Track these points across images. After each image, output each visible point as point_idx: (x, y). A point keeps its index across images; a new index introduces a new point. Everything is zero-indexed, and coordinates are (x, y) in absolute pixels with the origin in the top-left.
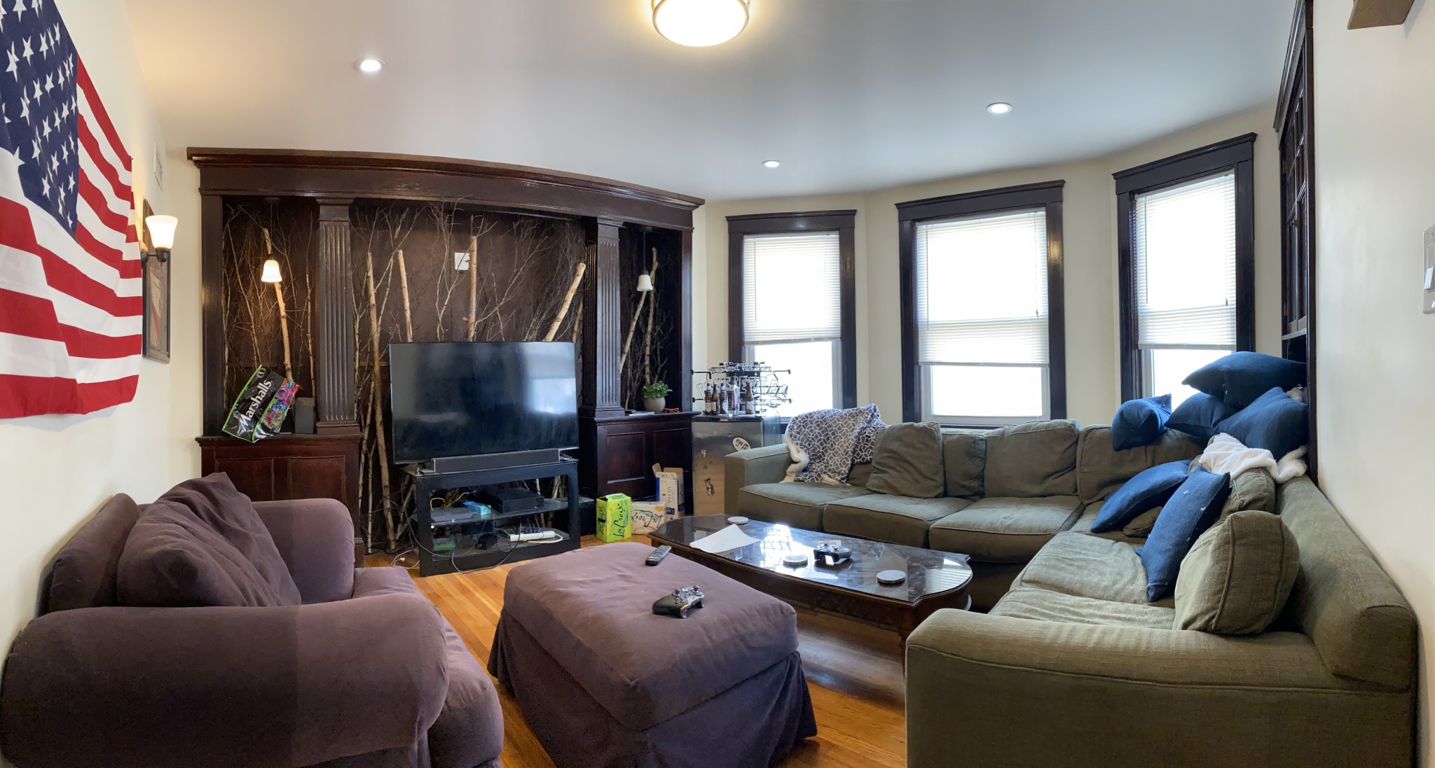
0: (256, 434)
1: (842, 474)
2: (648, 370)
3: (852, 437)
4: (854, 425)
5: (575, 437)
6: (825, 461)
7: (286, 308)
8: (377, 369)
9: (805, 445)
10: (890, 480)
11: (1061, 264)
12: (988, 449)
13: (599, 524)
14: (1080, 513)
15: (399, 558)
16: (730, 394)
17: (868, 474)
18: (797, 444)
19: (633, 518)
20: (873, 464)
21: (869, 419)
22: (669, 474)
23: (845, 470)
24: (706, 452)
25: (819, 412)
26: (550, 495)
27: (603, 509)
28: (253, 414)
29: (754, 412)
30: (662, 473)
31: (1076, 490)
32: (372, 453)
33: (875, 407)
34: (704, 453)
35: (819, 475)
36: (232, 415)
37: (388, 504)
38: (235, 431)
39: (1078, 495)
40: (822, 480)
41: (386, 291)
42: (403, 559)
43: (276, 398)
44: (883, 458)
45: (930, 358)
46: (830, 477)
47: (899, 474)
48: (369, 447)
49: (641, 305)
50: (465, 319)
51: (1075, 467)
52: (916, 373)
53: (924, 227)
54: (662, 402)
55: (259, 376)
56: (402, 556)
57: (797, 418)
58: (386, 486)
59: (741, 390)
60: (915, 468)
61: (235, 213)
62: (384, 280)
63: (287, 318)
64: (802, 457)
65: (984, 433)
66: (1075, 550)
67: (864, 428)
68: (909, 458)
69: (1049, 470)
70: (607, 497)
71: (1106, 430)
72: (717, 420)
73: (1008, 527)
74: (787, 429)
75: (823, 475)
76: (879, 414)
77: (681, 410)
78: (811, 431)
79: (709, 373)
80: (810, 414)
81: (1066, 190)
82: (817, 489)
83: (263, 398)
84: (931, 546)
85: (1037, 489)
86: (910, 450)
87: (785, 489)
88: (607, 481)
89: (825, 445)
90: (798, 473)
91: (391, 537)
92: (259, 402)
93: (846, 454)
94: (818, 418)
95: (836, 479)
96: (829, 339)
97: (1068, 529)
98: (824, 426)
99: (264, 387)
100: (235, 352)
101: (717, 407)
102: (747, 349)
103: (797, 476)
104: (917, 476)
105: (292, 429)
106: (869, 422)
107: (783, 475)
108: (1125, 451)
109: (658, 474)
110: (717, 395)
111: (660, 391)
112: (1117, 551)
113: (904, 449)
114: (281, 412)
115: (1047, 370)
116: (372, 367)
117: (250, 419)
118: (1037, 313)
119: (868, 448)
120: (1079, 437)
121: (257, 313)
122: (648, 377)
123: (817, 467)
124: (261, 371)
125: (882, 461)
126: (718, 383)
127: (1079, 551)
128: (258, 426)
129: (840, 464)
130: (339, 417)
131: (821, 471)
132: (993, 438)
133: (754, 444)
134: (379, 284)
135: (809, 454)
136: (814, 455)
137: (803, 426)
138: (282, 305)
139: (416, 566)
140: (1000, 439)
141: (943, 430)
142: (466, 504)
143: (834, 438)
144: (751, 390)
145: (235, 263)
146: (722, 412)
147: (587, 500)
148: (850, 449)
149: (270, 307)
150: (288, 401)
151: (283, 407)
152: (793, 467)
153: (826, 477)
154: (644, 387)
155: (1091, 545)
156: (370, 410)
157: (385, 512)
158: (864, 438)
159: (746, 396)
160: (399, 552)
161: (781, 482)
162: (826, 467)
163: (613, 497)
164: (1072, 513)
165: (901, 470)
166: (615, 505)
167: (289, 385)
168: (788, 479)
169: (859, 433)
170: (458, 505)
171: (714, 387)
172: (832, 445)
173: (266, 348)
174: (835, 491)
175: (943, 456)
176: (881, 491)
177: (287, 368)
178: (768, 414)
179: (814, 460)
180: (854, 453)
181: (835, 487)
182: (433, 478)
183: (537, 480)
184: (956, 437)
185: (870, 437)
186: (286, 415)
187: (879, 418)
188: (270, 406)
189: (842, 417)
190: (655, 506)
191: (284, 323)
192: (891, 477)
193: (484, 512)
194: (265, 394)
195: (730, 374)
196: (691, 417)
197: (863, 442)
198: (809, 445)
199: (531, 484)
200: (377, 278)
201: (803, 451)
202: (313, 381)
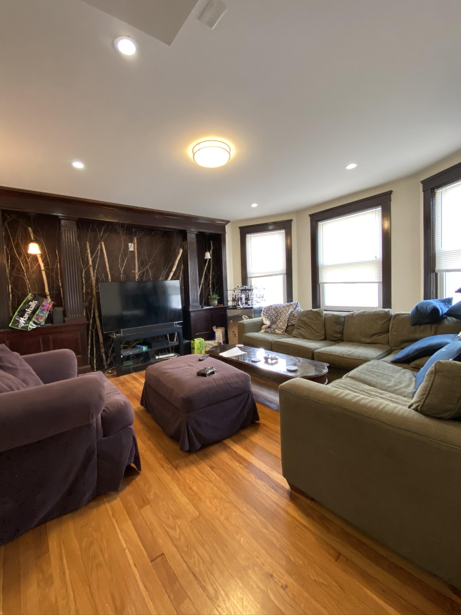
0: (30, 326)
1: (283, 330)
2: (211, 290)
3: (288, 314)
4: (288, 310)
5: (182, 317)
6: (277, 324)
7: (45, 266)
8: (94, 293)
9: (269, 317)
10: (302, 332)
11: (390, 232)
12: (346, 321)
13: (192, 350)
14: (389, 353)
15: (108, 371)
16: (241, 298)
17: (293, 330)
18: (266, 317)
19: (205, 347)
20: (295, 325)
21: (294, 307)
22: (219, 330)
23: (284, 328)
24: (232, 321)
25: (274, 305)
26: (173, 340)
27: (194, 344)
28: (27, 317)
29: (251, 305)
30: (216, 330)
31: (389, 343)
32: (94, 330)
33: (297, 302)
34: (231, 321)
35: (274, 330)
36: (15, 318)
37: (103, 350)
38: (18, 326)
39: (389, 345)
40: (275, 331)
41: (98, 259)
42: (110, 371)
43: (40, 309)
44: (300, 323)
45: (325, 281)
46: (278, 330)
47: (305, 330)
48: (93, 328)
49: (207, 264)
50: (133, 272)
51: (388, 332)
52: (318, 288)
53: (322, 223)
54: (216, 302)
55: (29, 299)
56: (110, 370)
57: (266, 307)
58: (101, 343)
59: (246, 297)
60: (312, 328)
61: (10, 218)
62: (96, 254)
63: (45, 271)
64: (267, 322)
65: (344, 314)
66: (378, 368)
67: (292, 311)
68: (310, 324)
69: (374, 332)
70: (195, 339)
71: (407, 315)
72: (236, 308)
73: (349, 355)
74: (262, 312)
75: (275, 330)
76: (299, 305)
77: (224, 305)
78: (271, 312)
79: (234, 290)
80: (271, 306)
81: (393, 196)
82: (272, 335)
83: (33, 309)
84: (315, 359)
85: (368, 340)
86: (310, 321)
87: (260, 335)
88: (195, 334)
89: (277, 318)
90: (266, 328)
91: (105, 363)
92: (31, 311)
93: (285, 322)
94: (274, 307)
95: (281, 331)
96: (281, 274)
97: (379, 359)
98: (276, 310)
99: (33, 304)
100: (15, 287)
101: (237, 303)
102: (249, 280)
103: (265, 330)
104: (313, 331)
105: (52, 322)
106: (295, 309)
107: (260, 329)
108: (418, 327)
109: (215, 330)
110: (237, 299)
111: (215, 298)
112: (402, 373)
113: (308, 320)
114: (44, 315)
115: (381, 285)
116: (92, 292)
117: (26, 320)
118: (376, 257)
119: (294, 319)
120: (391, 317)
121: (27, 268)
122: (211, 293)
123: (274, 326)
124: (31, 296)
125: (299, 325)
126: (237, 294)
127: (380, 368)
128: (31, 323)
129: (283, 326)
130: (76, 315)
131: (275, 328)
132: (348, 316)
133: (250, 317)
134: (94, 256)
135: (270, 321)
136: (272, 322)
137: (268, 310)
138: (42, 265)
139: (115, 373)
140: (351, 317)
141: (325, 312)
142: (137, 346)
143: (280, 315)
144: (250, 296)
145: (12, 243)
146: (239, 305)
147: (187, 341)
148: (287, 320)
149: (35, 265)
150: (47, 310)
151: (45, 313)
152: (264, 326)
153: (277, 330)
154: (209, 297)
155: (388, 367)
156: (92, 311)
157: (102, 354)
158: (292, 315)
159: (247, 299)
160: (108, 369)
161: (259, 332)
162: (277, 327)
163: (197, 340)
164: (384, 353)
165: (306, 328)
166: (198, 342)
167: (48, 302)
168: (262, 331)
169: (290, 313)
170: (134, 347)
171: (235, 295)
172: (279, 318)
173: (34, 285)
174: (279, 336)
175: (325, 323)
176: (298, 337)
177: (47, 294)
178: (256, 306)
179: (273, 324)
180: (288, 321)
181: (280, 334)
182: (121, 338)
183: (168, 335)
184: (330, 315)
185: (295, 315)
186: (47, 316)
187: (299, 307)
188: (37, 313)
189: (283, 307)
190: (213, 342)
191: (44, 273)
192: (302, 331)
193: (145, 348)
194: (34, 307)
195: (242, 290)
196: (227, 308)
197: (292, 317)
198: (271, 318)
199: (165, 336)
200: (92, 254)
201: (268, 320)
202: (63, 300)
